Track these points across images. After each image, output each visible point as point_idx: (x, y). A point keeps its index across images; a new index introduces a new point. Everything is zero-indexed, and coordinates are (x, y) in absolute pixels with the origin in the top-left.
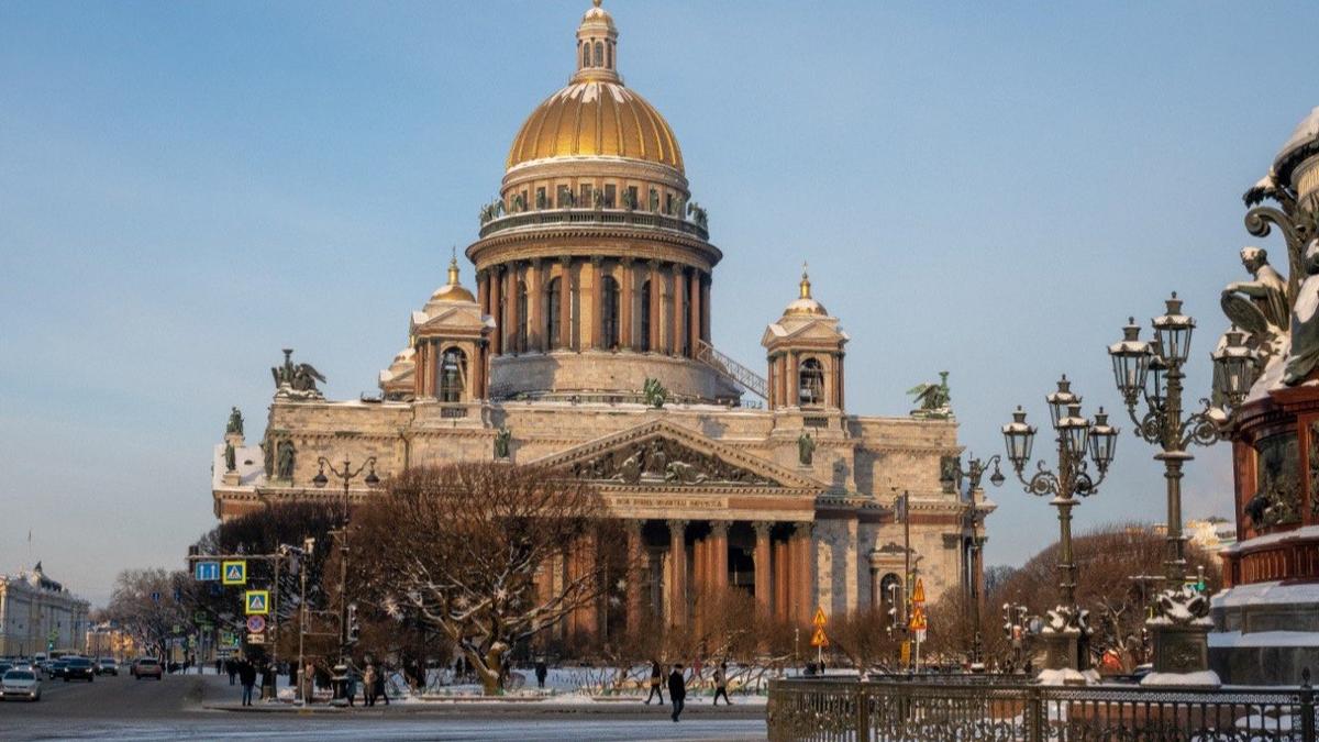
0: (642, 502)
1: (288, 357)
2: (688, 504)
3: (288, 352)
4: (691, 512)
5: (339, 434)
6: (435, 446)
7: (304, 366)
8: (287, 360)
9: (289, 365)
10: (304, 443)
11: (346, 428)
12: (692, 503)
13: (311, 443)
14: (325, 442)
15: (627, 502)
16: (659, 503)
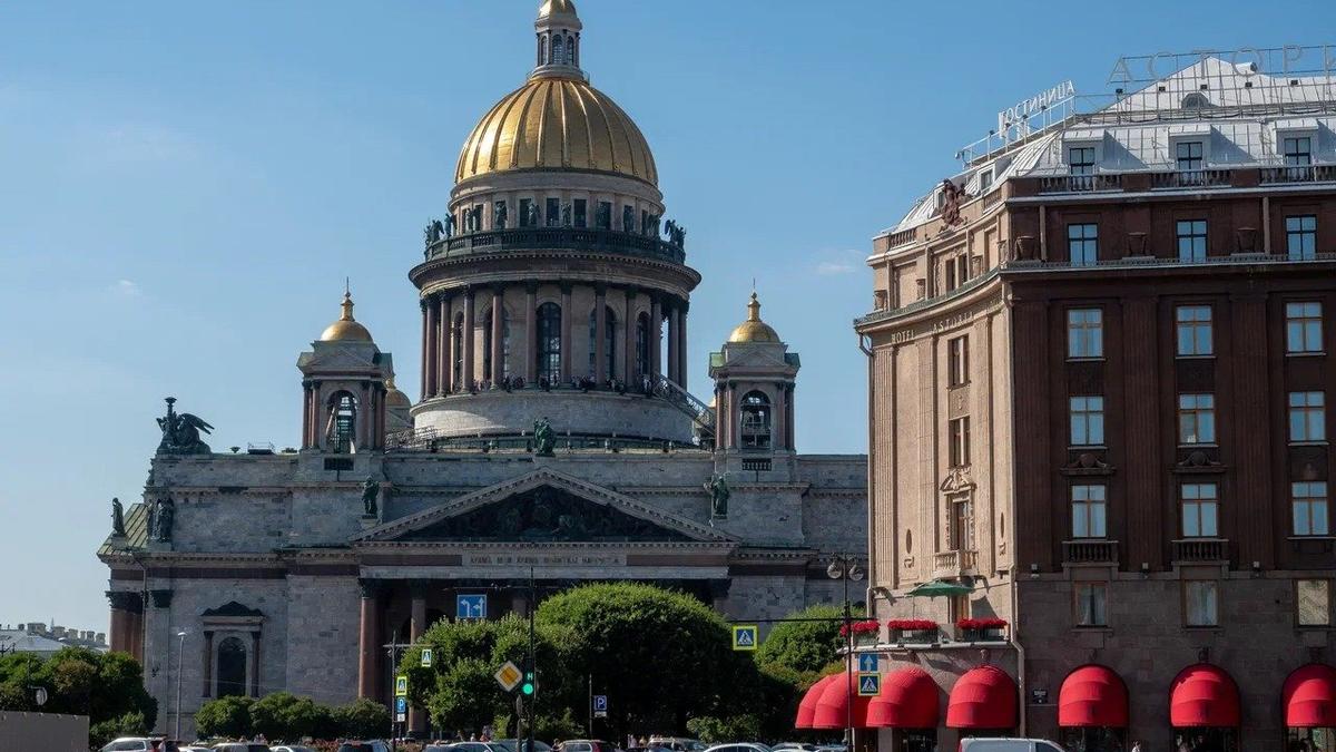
0: (527, 560)
1: (170, 407)
2: (580, 561)
3: (171, 401)
4: (583, 571)
5: (224, 490)
6: (317, 502)
7: (185, 415)
8: (170, 410)
9: (171, 415)
10: (186, 500)
11: (230, 483)
12: (584, 560)
13: (193, 500)
14: (209, 500)
15: (510, 560)
16: (546, 560)
